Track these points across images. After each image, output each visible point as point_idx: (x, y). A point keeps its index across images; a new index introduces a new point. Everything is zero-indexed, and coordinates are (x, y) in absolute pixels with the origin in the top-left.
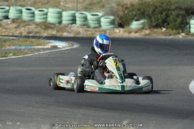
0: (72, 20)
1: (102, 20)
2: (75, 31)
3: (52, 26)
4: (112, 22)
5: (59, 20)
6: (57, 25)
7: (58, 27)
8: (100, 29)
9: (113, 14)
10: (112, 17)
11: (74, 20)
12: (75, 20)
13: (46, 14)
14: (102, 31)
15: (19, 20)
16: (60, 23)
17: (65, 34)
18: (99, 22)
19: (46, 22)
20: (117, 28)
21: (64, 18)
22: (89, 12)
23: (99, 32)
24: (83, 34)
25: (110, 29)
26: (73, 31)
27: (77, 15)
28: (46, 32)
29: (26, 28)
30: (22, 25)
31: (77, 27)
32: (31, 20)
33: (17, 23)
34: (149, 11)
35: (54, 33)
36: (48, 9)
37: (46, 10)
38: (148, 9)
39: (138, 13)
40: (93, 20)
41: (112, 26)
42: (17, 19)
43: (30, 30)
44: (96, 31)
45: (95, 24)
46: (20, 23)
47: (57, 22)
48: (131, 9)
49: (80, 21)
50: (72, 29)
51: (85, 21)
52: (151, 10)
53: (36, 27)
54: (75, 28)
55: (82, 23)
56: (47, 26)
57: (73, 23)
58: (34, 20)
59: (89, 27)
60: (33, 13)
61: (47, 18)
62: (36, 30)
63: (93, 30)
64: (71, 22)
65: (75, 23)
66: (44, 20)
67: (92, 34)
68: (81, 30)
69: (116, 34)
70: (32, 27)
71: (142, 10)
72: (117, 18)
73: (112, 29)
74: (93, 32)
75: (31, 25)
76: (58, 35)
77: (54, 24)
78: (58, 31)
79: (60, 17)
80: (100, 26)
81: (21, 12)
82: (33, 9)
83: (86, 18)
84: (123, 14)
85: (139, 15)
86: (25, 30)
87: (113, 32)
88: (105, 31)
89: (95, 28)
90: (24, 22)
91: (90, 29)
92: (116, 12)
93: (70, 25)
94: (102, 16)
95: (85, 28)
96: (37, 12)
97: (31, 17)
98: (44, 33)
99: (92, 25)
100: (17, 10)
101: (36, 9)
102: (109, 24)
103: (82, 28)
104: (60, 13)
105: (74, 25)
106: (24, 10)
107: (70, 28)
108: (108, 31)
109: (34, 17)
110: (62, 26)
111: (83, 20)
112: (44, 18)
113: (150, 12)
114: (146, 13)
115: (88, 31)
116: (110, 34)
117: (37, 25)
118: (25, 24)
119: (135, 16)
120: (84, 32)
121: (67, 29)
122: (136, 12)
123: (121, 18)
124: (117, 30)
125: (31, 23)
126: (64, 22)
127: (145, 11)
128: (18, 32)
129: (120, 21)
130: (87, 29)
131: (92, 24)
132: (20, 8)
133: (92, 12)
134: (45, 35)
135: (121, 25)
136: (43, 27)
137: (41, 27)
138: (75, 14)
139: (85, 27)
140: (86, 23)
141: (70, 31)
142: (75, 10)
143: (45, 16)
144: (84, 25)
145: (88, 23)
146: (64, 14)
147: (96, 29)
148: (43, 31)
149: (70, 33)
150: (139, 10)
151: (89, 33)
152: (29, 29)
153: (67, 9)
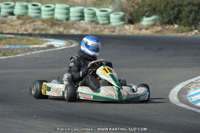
0: (80, 16)
1: (112, 16)
2: (83, 28)
3: (60, 22)
4: (122, 19)
5: (67, 16)
6: (64, 21)
7: (65, 23)
8: (109, 26)
9: (122, 10)
10: (122, 13)
11: (82, 17)
12: (84, 17)
13: (53, 10)
14: (112, 28)
15: (25, 17)
16: (68, 19)
17: (73, 31)
18: (108, 18)
19: (53, 18)
20: (127, 24)
21: (71, 14)
22: (98, 8)
23: (108, 28)
24: (91, 30)
25: (119, 26)
26: (81, 27)
27: (86, 11)
28: (53, 29)
29: (32, 25)
30: (28, 21)
31: (86, 24)
32: (37, 17)
33: (23, 19)
34: (160, 6)
35: (61, 29)
36: (54, 4)
37: (53, 6)
38: (160, 4)
39: (149, 8)
40: (101, 17)
41: (122, 23)
42: (23, 16)
43: (36, 27)
44: (105, 28)
45: (104, 20)
46: (26, 19)
47: (65, 19)
48: (141, 5)
49: (88, 17)
50: (80, 25)
51: (94, 17)
52: (163, 6)
53: (42, 23)
54: (83, 24)
55: (91, 19)
56: (53, 22)
57: (81, 20)
58: (40, 16)
59: (98, 23)
60: (40, 9)
61: (53, 14)
62: (43, 27)
63: (102, 26)
64: (79, 18)
65: (84, 20)
66: (51, 17)
67: (101, 31)
68: (89, 27)
69: (126, 31)
70: (39, 24)
71: (153, 6)
72: (127, 15)
73: (122, 26)
74: (102, 29)
75: (37, 21)
76: (65, 32)
77: (61, 21)
78: (65, 28)
79: (68, 13)
80: (109, 23)
81: (27, 8)
82: (40, 5)
83: (94, 14)
84: (134, 10)
85: (150, 11)
86: (31, 27)
87: (123, 28)
88: (114, 28)
89: (104, 24)
90: (30, 18)
91: (98, 26)
92: (126, 8)
93: (78, 22)
94: (112, 12)
95: (93, 25)
96: (43, 8)
97: (38, 13)
98: (51, 30)
99: (101, 22)
100: (22, 6)
101: (43, 4)
102: (119, 20)
103: (91, 24)
104: (68, 9)
105: (82, 21)
106: (30, 6)
107: (78, 25)
108: (117, 28)
109: (40, 13)
110: (69, 22)
111: (91, 16)
112: (51, 15)
113: (162, 8)
114: (157, 9)
115: (96, 27)
116: (119, 31)
117: (44, 21)
118: (31, 20)
119: (146, 12)
120: (92, 29)
121: (75, 26)
122: (147, 7)
123: (131, 14)
124: (127, 27)
125: (37, 19)
126: (72, 19)
127: (156, 7)
128: (23, 29)
129: (130, 18)
130: (95, 26)
131: (101, 20)
132: (26, 4)
133: (101, 8)
134: (51, 32)
135: (131, 22)
136: (50, 24)
137: (47, 24)
138: (83, 10)
139: (93, 23)
140: (94, 19)
141: (77, 28)
142: (83, 6)
143: (52, 12)
144: (93, 22)
145: (97, 19)
146: (72, 9)
147: (106, 26)
148: (49, 28)
149: (77, 29)
150: (150, 5)
151: (97, 30)
152: (35, 25)
153: (76, 4)
